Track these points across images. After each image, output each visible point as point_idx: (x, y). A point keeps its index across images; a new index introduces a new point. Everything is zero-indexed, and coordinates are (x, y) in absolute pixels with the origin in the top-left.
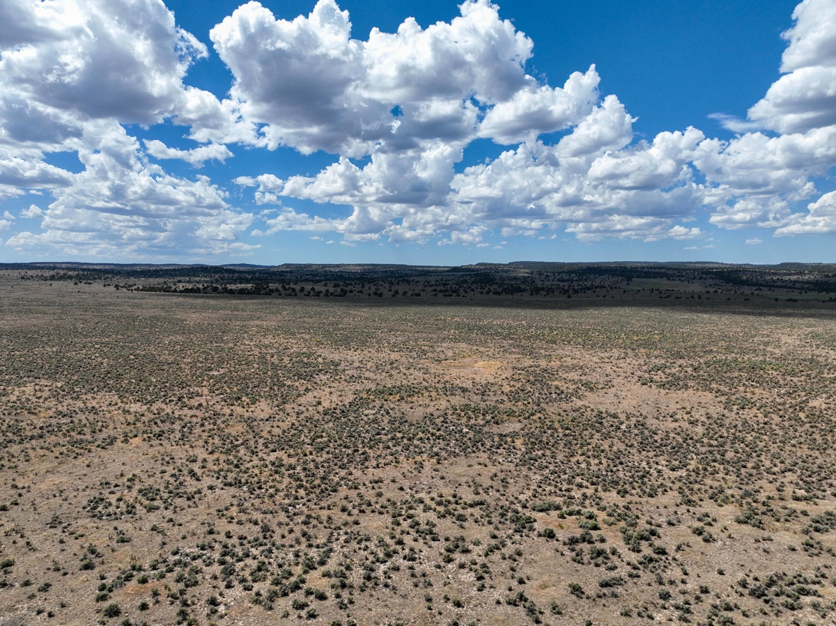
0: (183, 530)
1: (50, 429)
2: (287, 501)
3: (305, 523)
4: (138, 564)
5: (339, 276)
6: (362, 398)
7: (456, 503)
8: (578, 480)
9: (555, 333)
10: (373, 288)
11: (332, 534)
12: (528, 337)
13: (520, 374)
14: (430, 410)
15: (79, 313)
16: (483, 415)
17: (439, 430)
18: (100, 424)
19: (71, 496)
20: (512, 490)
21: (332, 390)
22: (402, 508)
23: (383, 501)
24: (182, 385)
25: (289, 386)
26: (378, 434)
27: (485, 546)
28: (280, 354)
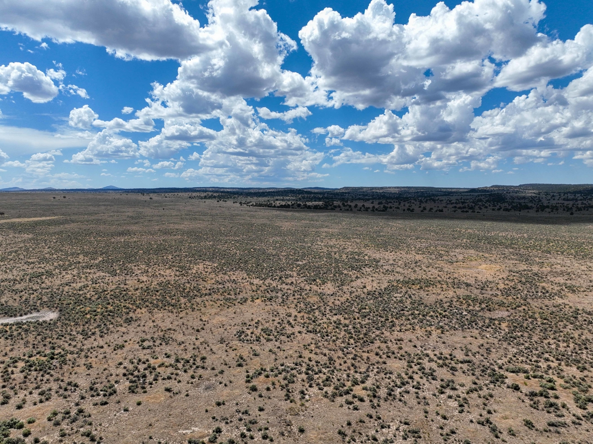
0: (286, 354)
1: (214, 290)
2: (343, 345)
3: (354, 359)
4: (264, 368)
5: (382, 196)
6: (393, 286)
7: (451, 359)
8: (546, 355)
9: (551, 244)
10: (407, 205)
11: (369, 367)
12: (527, 247)
13: (514, 276)
14: (440, 297)
15: (221, 221)
16: (480, 303)
17: (445, 311)
18: (238, 290)
19: (228, 328)
20: (493, 356)
21: (374, 278)
22: (414, 358)
23: (402, 352)
24: (282, 269)
25: (345, 274)
26: (403, 310)
27: (468, 388)
28: (340, 252)
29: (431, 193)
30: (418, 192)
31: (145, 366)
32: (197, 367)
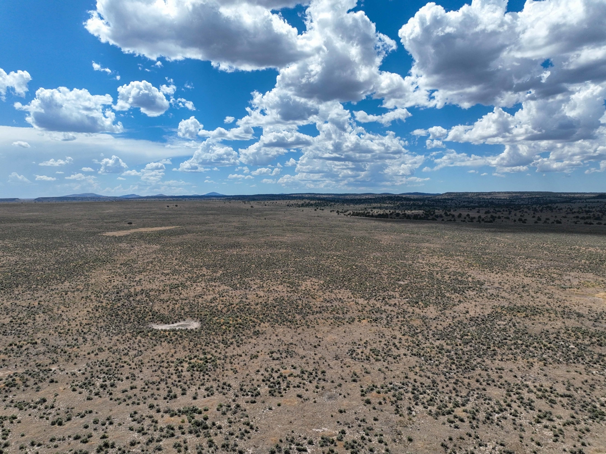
0: (393, 374)
2: (445, 370)
3: (455, 383)
5: (490, 203)
6: (497, 312)
7: (551, 392)
10: (519, 214)
11: (470, 392)
14: (546, 328)
15: (321, 232)
16: (590, 337)
17: (550, 343)
18: (345, 309)
19: (341, 346)
20: (597, 393)
21: (477, 303)
22: (514, 388)
23: (502, 381)
24: (384, 289)
25: (448, 297)
26: (505, 339)
27: (565, 421)
28: (443, 272)
29: (548, 199)
30: (532, 198)
31: (278, 374)
32: (320, 379)
